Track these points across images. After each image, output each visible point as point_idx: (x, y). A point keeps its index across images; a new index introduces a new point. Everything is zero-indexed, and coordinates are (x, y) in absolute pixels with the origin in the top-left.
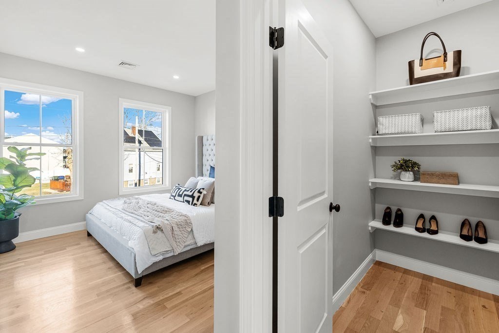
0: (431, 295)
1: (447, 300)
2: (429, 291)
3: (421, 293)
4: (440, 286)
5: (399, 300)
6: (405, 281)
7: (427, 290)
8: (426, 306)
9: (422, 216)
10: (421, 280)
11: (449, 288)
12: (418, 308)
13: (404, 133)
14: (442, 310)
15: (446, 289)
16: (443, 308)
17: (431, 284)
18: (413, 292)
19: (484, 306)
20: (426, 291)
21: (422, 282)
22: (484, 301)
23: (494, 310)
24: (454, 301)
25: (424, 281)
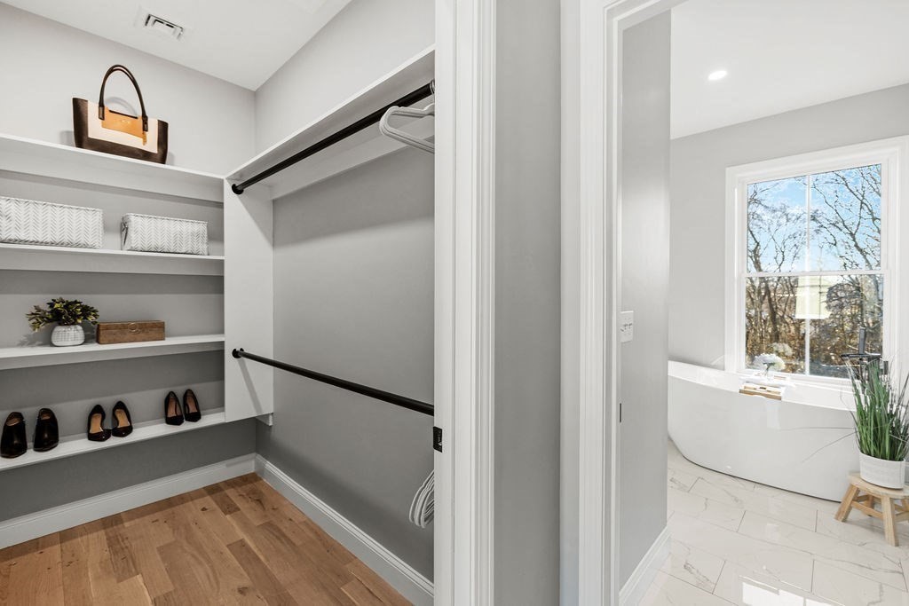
0: (133, 544)
1: (158, 534)
2: (126, 541)
3: (116, 553)
4: (137, 520)
5: (84, 597)
6: (73, 555)
7: (123, 541)
8: (136, 569)
9: (98, 409)
10: (102, 533)
11: (152, 516)
12: (125, 582)
13: (69, 245)
14: (160, 554)
15: (148, 518)
16: (161, 550)
17: (124, 527)
18: (101, 562)
19: (204, 509)
20: (122, 544)
21: (106, 534)
22: (200, 503)
23: (214, 505)
24: (168, 529)
25: (108, 530)
